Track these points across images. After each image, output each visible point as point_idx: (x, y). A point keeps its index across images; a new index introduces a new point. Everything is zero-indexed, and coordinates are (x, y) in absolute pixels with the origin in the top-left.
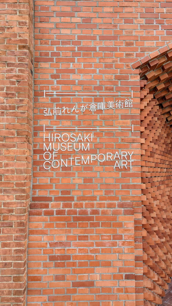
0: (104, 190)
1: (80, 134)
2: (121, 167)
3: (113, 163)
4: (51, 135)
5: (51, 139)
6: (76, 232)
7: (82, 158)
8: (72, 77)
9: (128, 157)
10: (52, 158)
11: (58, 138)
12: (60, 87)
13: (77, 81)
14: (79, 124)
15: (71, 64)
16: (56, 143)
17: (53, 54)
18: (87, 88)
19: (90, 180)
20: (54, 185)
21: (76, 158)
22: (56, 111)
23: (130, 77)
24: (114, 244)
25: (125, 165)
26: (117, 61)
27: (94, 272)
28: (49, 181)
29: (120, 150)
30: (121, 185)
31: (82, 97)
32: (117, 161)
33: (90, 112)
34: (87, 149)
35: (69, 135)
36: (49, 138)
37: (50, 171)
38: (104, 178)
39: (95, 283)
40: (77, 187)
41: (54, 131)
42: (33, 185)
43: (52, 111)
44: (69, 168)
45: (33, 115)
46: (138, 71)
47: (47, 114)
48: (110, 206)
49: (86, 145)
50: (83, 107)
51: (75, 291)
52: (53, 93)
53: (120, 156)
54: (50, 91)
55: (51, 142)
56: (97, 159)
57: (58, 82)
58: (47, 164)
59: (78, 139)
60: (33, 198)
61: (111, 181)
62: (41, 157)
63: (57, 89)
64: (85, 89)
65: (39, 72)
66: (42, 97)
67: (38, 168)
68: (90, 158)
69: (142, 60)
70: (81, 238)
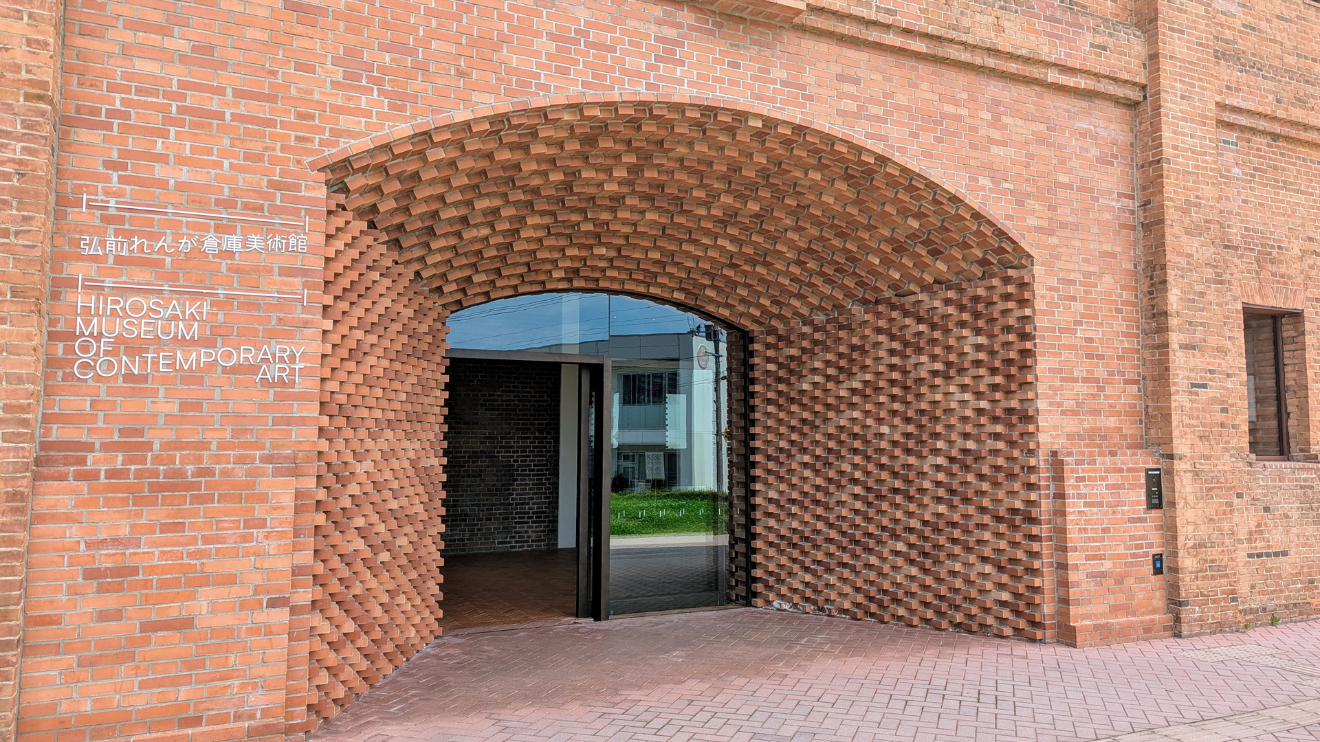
0: (229, 428)
1: (174, 302)
2: (273, 379)
3: (254, 369)
4: (98, 300)
5: (97, 308)
6: (157, 514)
7: (179, 355)
8: (159, 171)
9: (292, 358)
10: (97, 354)
11: (117, 307)
12: (128, 192)
13: (172, 182)
14: (172, 278)
15: (160, 141)
16: (110, 318)
17: (112, 113)
18: (198, 199)
19: (197, 406)
20: (101, 414)
21: (161, 354)
22: (113, 244)
23: (303, 188)
24: (246, 538)
25: (284, 375)
26: (274, 150)
27: (194, 599)
28: (88, 405)
29: (273, 342)
30: (270, 416)
31: (184, 220)
32: (264, 366)
33: (203, 255)
34: (193, 337)
35: (146, 302)
36: (93, 305)
37: (91, 383)
38: (231, 402)
39: (196, 622)
40: (161, 421)
41: (106, 289)
42: (43, 414)
43: (103, 244)
44: (143, 378)
45: (52, 250)
46: (322, 177)
47: (90, 249)
48: (240, 460)
49: (191, 326)
50: (186, 243)
51: (147, 641)
52: (108, 202)
53: (274, 355)
54: (101, 197)
55: (97, 314)
56: (216, 360)
57: (122, 180)
58: (85, 366)
59: (169, 312)
60: (41, 443)
61: (249, 410)
62: (69, 350)
63: (119, 194)
64: (193, 201)
65: (72, 149)
66: (76, 210)
67: (60, 373)
68: (197, 357)
69: (333, 153)
70: (165, 528)
